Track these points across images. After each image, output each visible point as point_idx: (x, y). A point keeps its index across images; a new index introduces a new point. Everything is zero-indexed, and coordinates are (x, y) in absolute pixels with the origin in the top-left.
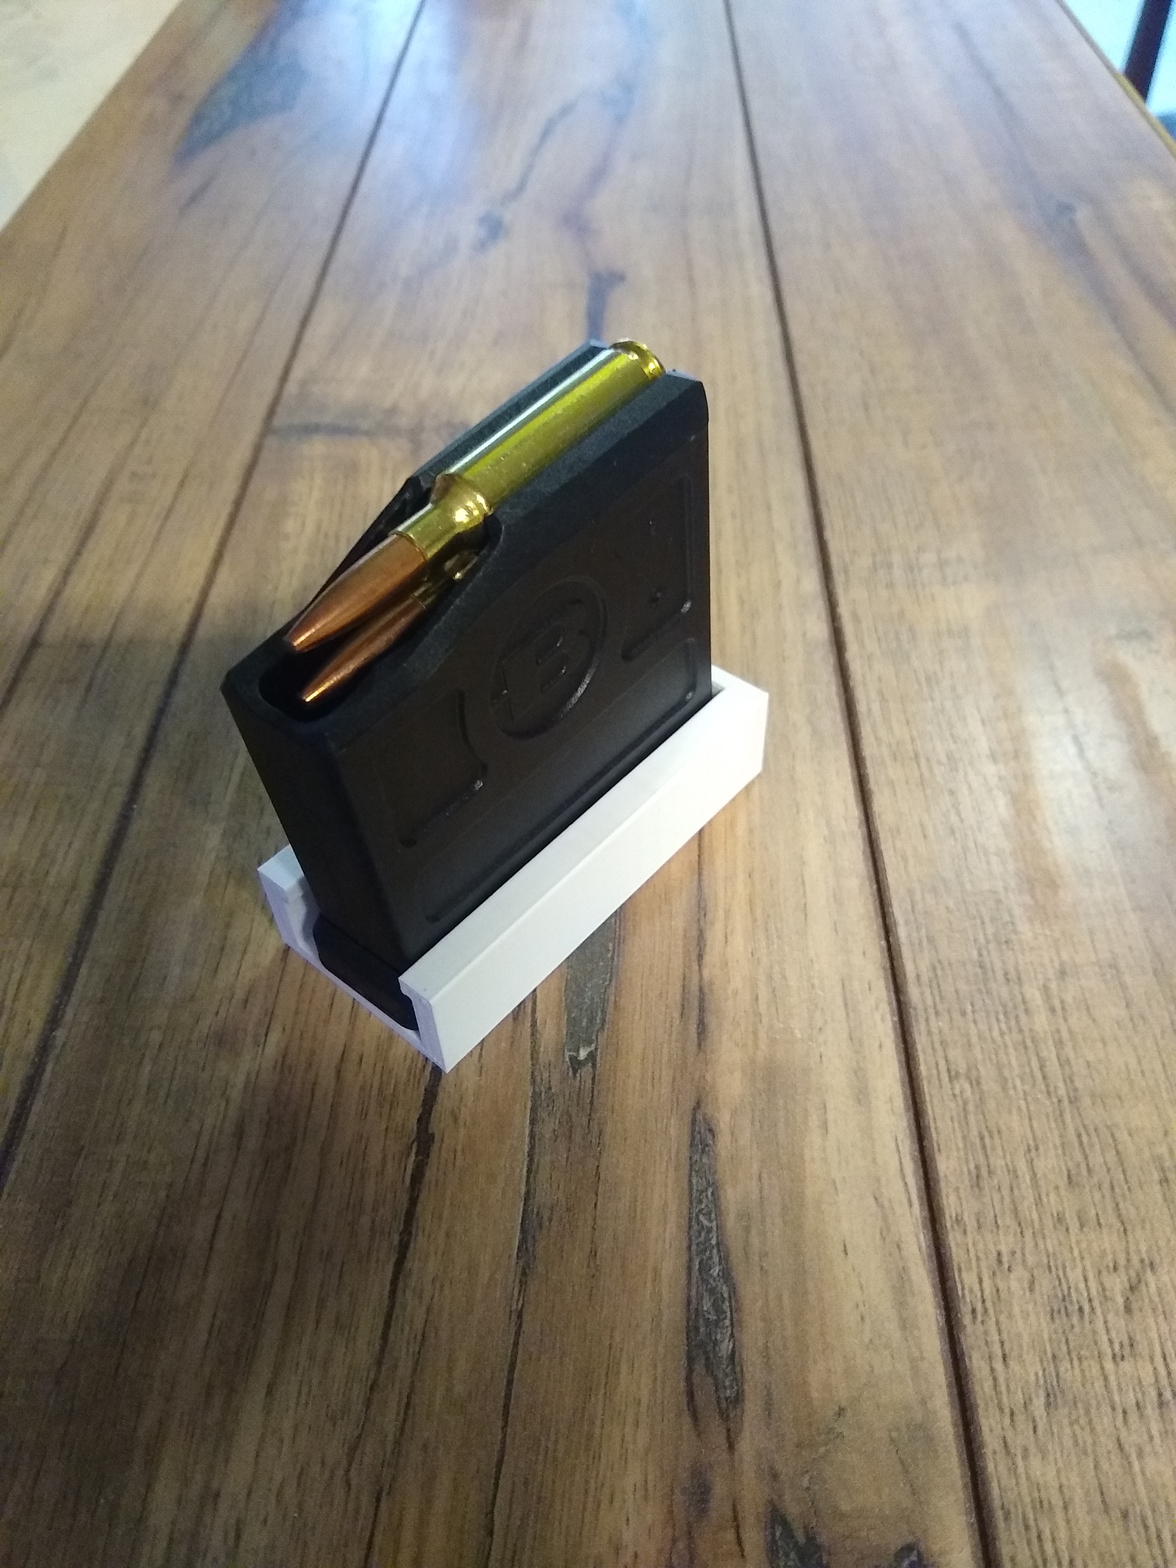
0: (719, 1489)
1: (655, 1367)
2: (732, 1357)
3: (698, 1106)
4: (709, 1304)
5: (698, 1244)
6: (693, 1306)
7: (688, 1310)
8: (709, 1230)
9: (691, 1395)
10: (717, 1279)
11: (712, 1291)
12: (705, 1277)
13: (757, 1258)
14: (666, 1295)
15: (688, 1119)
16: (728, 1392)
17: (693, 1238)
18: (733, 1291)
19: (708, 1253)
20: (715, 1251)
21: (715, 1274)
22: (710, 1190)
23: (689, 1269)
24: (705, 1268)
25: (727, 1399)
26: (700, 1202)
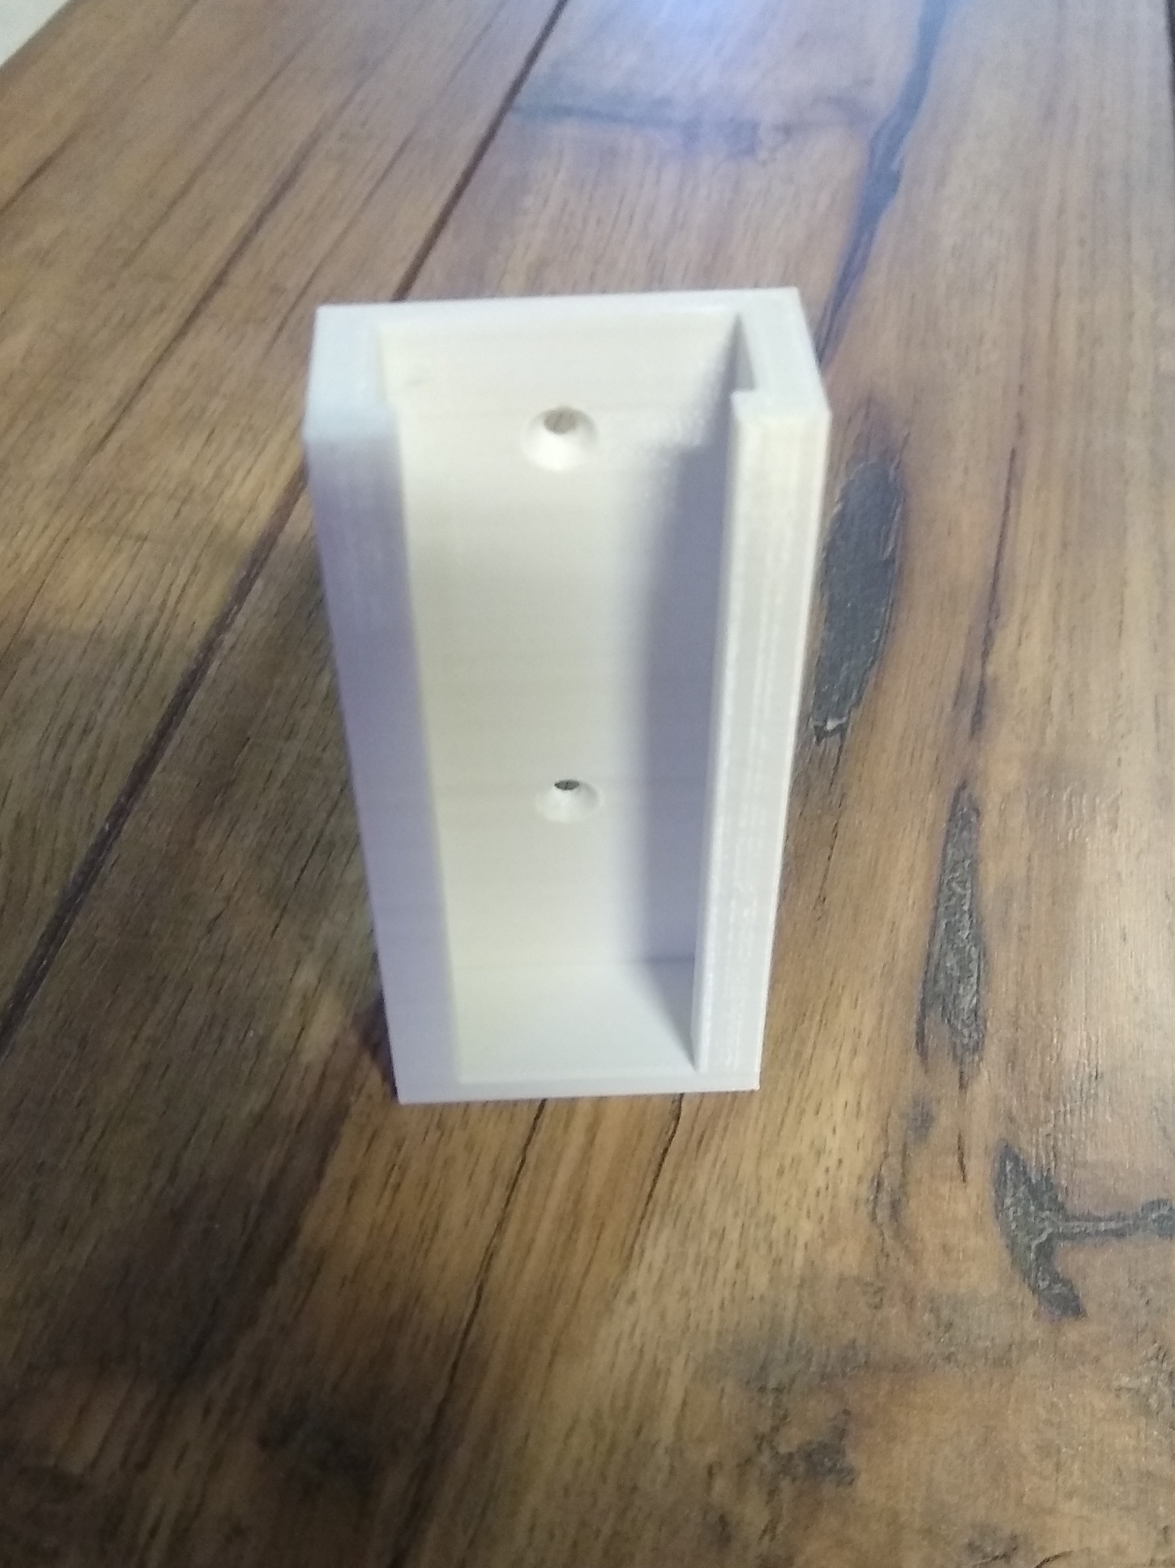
0: (944, 1120)
1: (882, 1007)
2: (975, 1011)
3: (963, 786)
4: (954, 962)
5: (946, 908)
6: (934, 961)
7: (928, 964)
8: (963, 897)
9: (921, 1037)
10: (966, 941)
11: (959, 951)
12: (952, 937)
13: (1015, 929)
14: (902, 946)
15: (949, 797)
16: (966, 1041)
17: (941, 901)
18: (984, 954)
19: (957, 916)
20: (967, 916)
21: (965, 936)
22: (967, 863)
23: (934, 927)
24: (952, 929)
25: (963, 1046)
26: (953, 870)
